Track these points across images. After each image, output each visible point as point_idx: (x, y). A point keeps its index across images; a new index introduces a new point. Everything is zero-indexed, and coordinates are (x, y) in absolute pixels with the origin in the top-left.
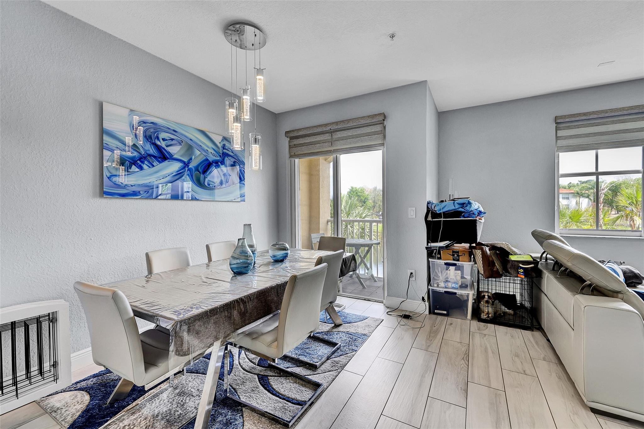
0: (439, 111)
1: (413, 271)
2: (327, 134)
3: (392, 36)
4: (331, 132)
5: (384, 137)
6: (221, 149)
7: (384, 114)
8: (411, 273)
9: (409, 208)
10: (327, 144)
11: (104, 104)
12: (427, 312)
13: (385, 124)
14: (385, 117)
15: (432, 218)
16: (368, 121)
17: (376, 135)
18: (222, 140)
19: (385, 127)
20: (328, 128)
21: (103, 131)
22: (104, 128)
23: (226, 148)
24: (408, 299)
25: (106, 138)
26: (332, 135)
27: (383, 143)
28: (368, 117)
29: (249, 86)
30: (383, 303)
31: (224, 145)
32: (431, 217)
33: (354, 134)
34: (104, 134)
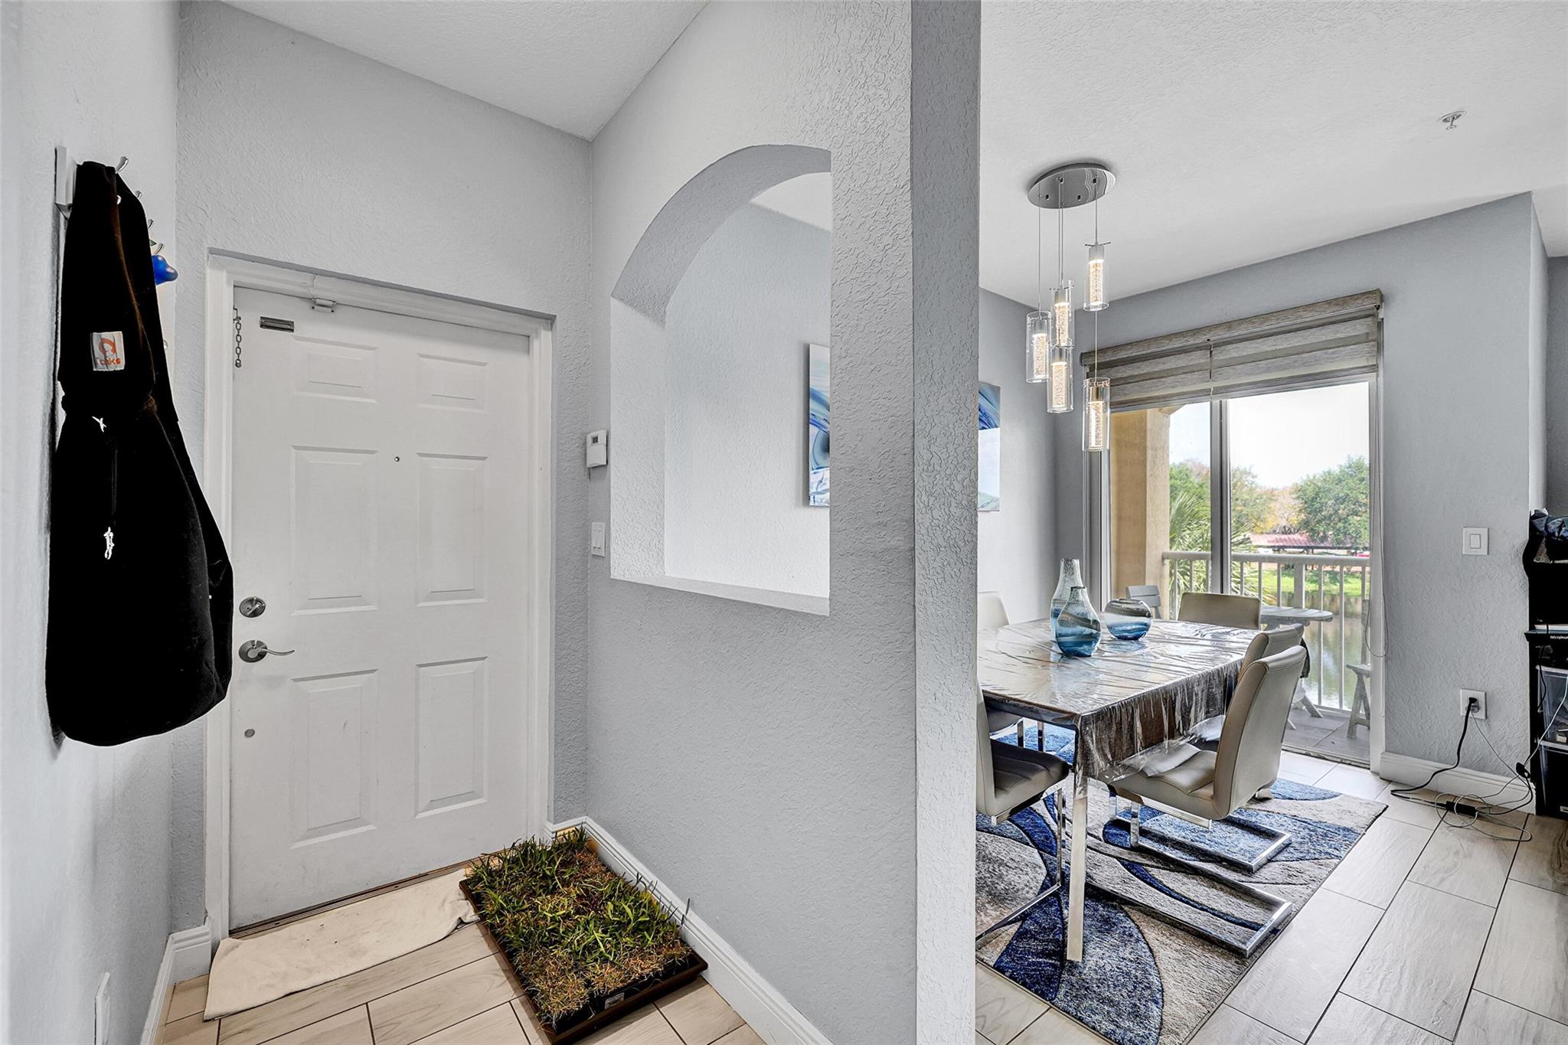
0: (1549, 256)
1: (1480, 696)
2: (1198, 353)
3: (1452, 119)
4: (1210, 348)
5: (1380, 348)
7: (1380, 292)
8: (1472, 700)
9: (1464, 529)
10: (1195, 376)
11: (811, 345)
12: (1531, 808)
13: (1381, 316)
14: (1382, 298)
15: (1552, 555)
16: (1329, 313)
17: (1352, 347)
19: (1380, 325)
20: (1201, 339)
21: (808, 394)
22: (813, 390)
24: (1460, 766)
25: (814, 405)
26: (1211, 352)
27: (1375, 365)
28: (1329, 302)
29: (1070, 282)
30: (1369, 769)
32: (1548, 553)
33: (1278, 347)
34: (811, 400)
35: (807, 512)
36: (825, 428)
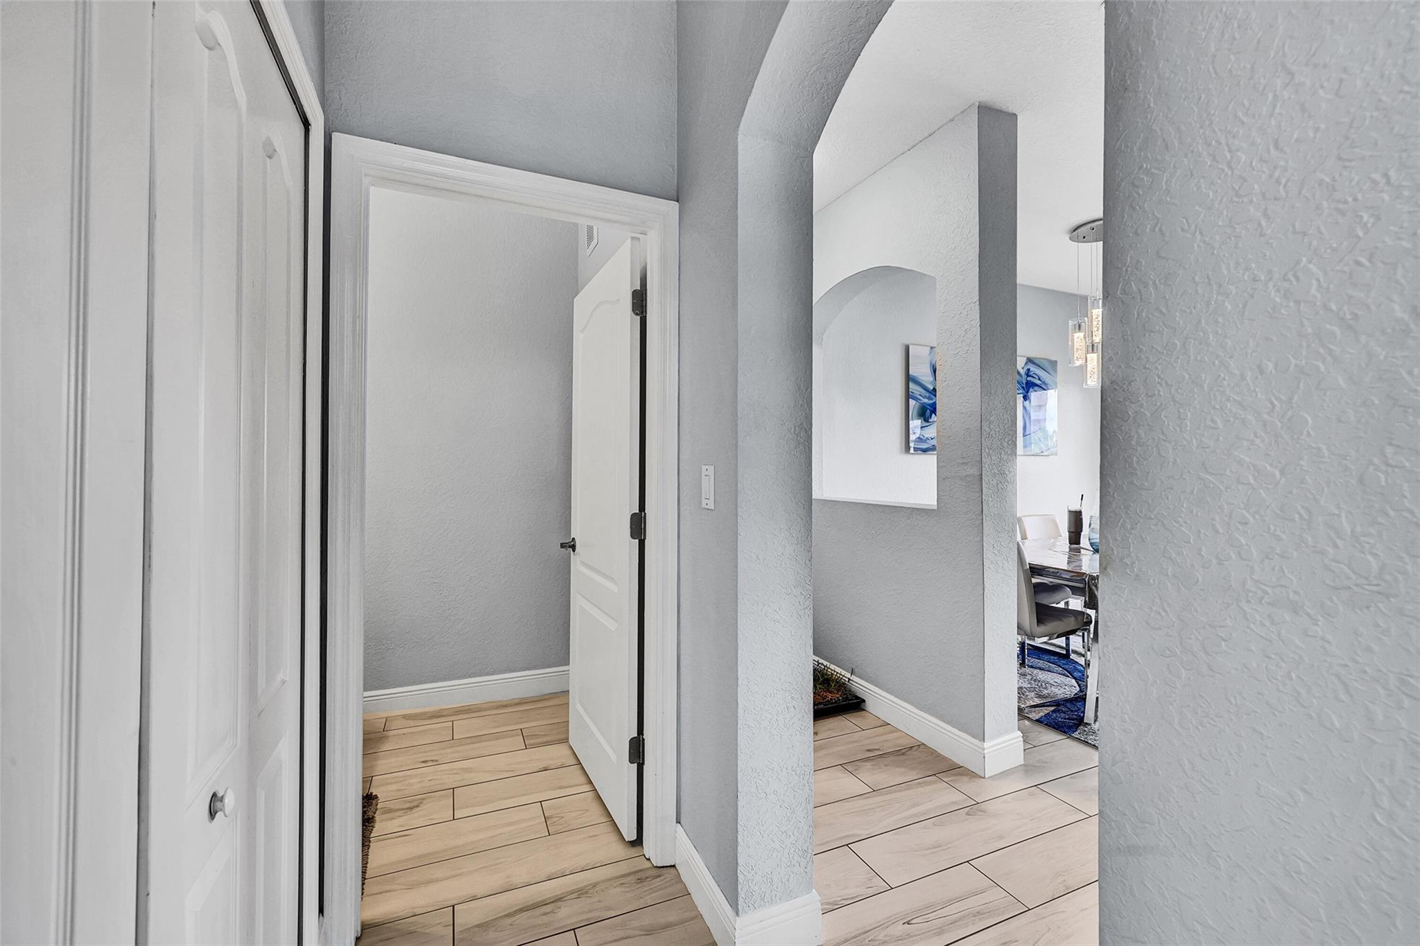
6: (1025, 377)
11: (910, 345)
18: (1026, 363)
21: (909, 378)
22: (912, 376)
23: (1031, 374)
25: (912, 386)
31: (1029, 370)
34: (910, 384)
35: (908, 457)
36: (920, 400)
